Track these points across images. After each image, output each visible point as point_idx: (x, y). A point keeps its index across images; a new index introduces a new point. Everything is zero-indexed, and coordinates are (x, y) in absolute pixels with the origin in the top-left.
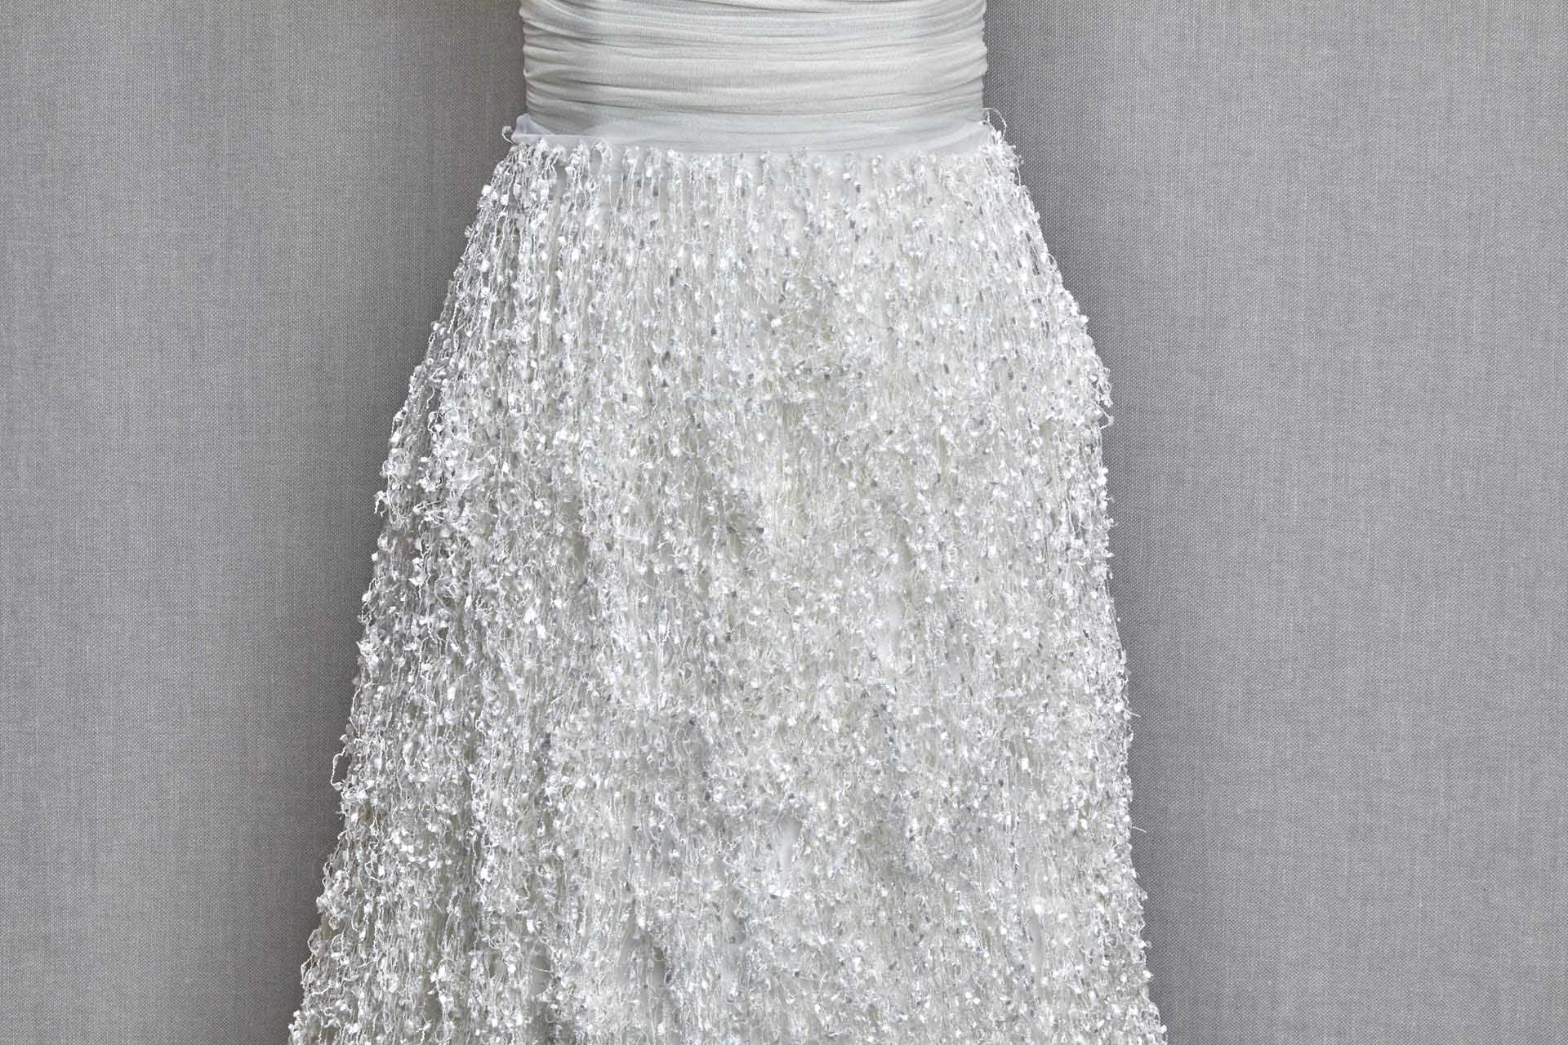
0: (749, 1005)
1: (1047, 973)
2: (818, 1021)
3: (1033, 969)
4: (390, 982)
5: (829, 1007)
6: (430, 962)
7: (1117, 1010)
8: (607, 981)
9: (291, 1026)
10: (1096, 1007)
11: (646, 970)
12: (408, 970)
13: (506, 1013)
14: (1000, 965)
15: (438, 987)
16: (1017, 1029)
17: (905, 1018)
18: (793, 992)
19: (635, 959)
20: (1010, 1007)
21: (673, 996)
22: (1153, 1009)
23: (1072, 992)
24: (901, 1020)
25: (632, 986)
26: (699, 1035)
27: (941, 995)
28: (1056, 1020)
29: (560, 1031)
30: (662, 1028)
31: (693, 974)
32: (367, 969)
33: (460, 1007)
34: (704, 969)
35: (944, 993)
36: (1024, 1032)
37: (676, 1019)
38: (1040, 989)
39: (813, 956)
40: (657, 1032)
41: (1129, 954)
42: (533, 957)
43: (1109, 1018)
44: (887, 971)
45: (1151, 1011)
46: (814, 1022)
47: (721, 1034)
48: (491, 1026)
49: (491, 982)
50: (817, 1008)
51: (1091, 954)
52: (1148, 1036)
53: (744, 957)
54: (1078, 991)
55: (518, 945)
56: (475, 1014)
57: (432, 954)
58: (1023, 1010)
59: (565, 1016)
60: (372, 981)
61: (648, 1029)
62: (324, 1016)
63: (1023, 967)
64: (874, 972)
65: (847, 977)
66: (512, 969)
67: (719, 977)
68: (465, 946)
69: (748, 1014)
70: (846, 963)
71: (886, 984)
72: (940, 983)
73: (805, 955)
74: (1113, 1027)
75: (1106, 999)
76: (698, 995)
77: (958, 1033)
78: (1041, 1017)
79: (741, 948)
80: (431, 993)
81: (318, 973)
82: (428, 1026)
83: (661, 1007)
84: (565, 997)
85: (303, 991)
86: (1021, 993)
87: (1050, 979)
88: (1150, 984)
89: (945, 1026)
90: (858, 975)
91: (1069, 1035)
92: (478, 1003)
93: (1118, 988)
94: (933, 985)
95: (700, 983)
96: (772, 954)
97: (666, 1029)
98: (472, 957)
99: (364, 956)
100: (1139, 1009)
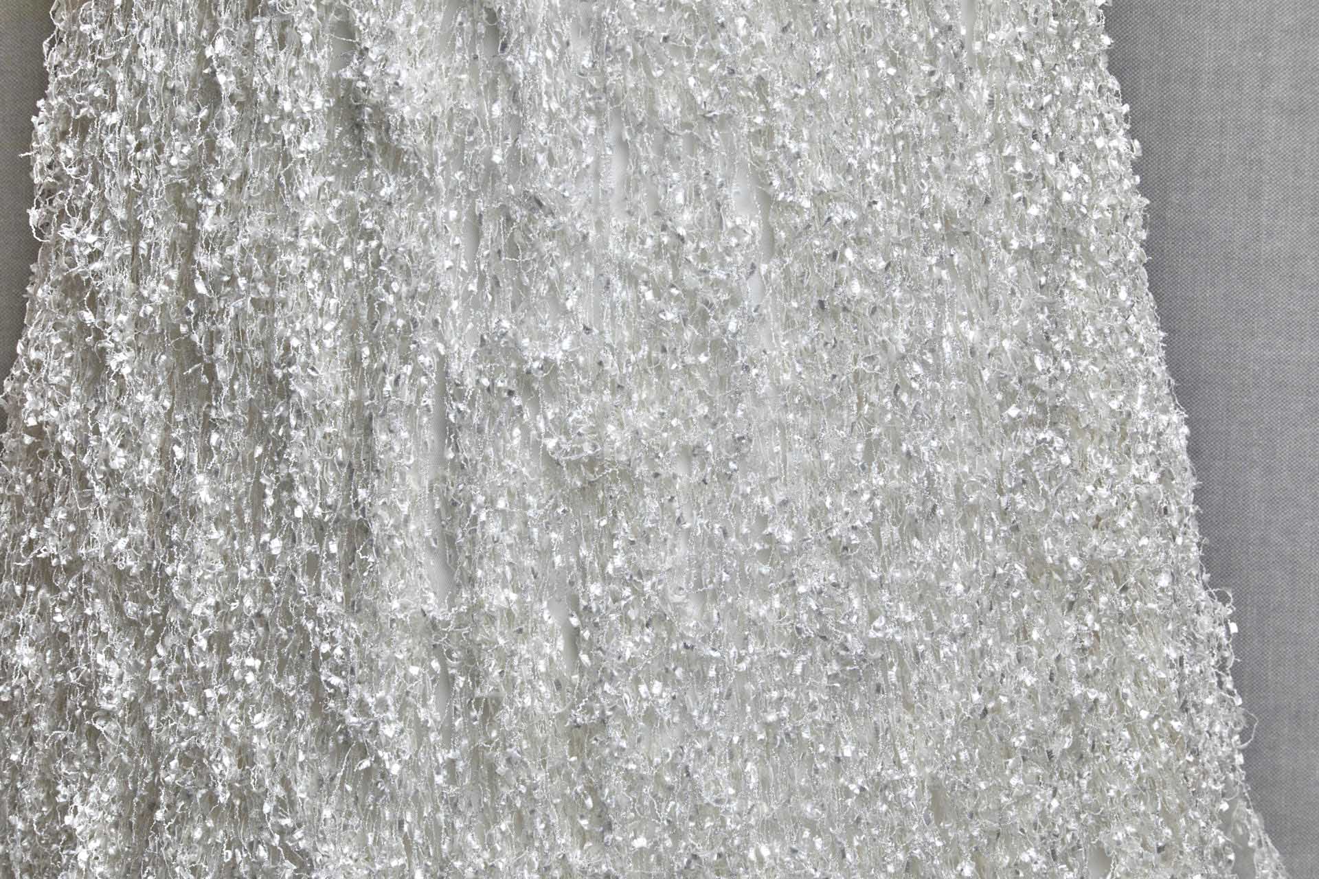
0: (607, 79)
1: (980, 36)
2: (693, 98)
3: (963, 32)
4: (155, 59)
5: (706, 80)
6: (204, 33)
7: (1068, 83)
8: (427, 52)
9: (34, 119)
10: (1041, 80)
11: (475, 36)
12: (176, 43)
13: (302, 94)
14: (922, 27)
15: (215, 63)
16: (942, 106)
17: (802, 92)
18: (661, 62)
19: (461, 24)
20: (934, 79)
21: (510, 69)
22: (1113, 83)
23: (1012, 60)
24: (796, 95)
25: (458, 57)
26: (544, 117)
27: (847, 64)
28: (991, 96)
29: (370, 115)
30: (497, 110)
31: (534, 40)
32: (124, 44)
33: (244, 88)
34: (549, 34)
35: (850, 62)
36: (952, 110)
37: (514, 96)
38: (972, 56)
39: (686, 16)
40: (491, 115)
41: (1084, 14)
42: (333, 23)
43: (1057, 93)
44: (780, 34)
45: (1110, 85)
46: (687, 98)
47: (571, 116)
48: (283, 110)
49: (281, 54)
50: (692, 81)
51: (1036, 12)
52: (1106, 115)
53: (599, 19)
54: (1019, 58)
55: (314, 9)
56: (262, 97)
57: (207, 23)
58: (950, 82)
59: (375, 96)
60: (133, 59)
61: (479, 111)
62: (74, 104)
63: (950, 28)
64: (763, 36)
65: (729, 42)
66: (307, 38)
67: (568, 44)
68: (247, 12)
69: (605, 90)
70: (728, 24)
71: (778, 51)
72: (846, 49)
73: (676, 15)
74: (1063, 104)
75: (1054, 69)
76: (542, 67)
77: (868, 112)
78: (971, 91)
79: (594, 8)
80: (206, 71)
81: (64, 52)
82: (204, 113)
83: (495, 82)
84: (374, 72)
85: (48, 74)
86: (947, 59)
87: (983, 43)
88: (1110, 52)
89: (852, 103)
90: (742, 39)
91: (1008, 114)
92: (266, 82)
93: (1070, 56)
94: (838, 52)
95: (544, 52)
96: (635, 14)
97: (503, 110)
98: (256, 25)
99: (122, 29)
100: (1096, 83)
